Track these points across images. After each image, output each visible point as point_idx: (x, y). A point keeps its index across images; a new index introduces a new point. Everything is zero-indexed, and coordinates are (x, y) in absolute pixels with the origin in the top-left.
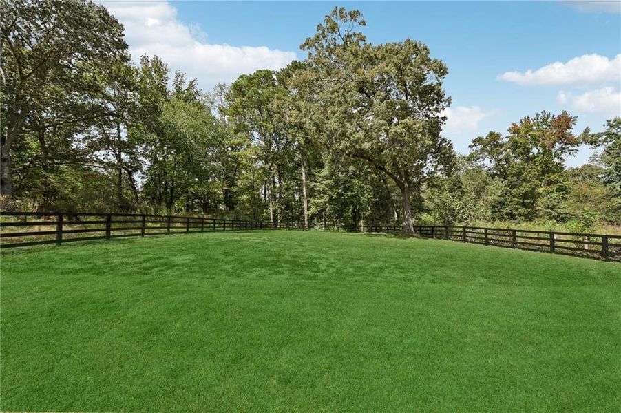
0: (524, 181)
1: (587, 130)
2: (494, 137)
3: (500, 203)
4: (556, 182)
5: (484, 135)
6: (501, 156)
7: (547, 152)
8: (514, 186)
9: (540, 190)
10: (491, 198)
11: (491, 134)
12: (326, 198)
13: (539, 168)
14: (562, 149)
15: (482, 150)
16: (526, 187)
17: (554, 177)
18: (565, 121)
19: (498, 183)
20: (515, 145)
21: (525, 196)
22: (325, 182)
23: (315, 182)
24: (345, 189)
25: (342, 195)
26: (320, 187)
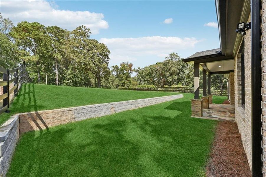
0: (123, 79)
1: (135, 68)
2: (117, 66)
3: (118, 85)
4: (129, 80)
5: (115, 66)
6: (118, 72)
7: (128, 72)
8: (121, 81)
9: (126, 82)
10: (116, 84)
11: (116, 65)
13: (126, 76)
14: (130, 72)
15: (114, 70)
16: (123, 81)
17: (129, 79)
18: (131, 65)
19: (117, 80)
20: (121, 70)
21: (123, 83)
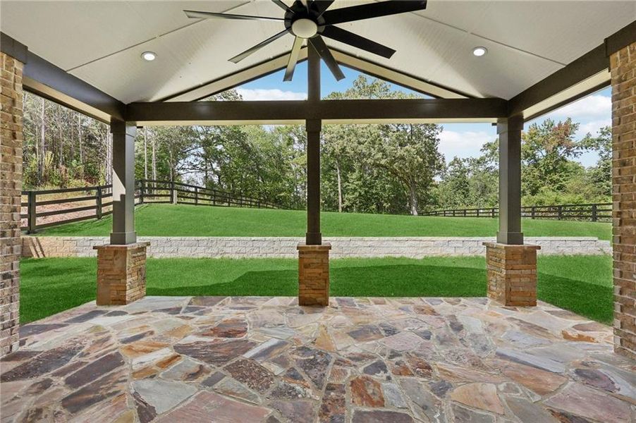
7: (548, 155)
12: (357, 194)
14: (568, 152)
22: (356, 183)
23: (349, 183)
24: (370, 188)
25: (368, 192)
26: (352, 186)
